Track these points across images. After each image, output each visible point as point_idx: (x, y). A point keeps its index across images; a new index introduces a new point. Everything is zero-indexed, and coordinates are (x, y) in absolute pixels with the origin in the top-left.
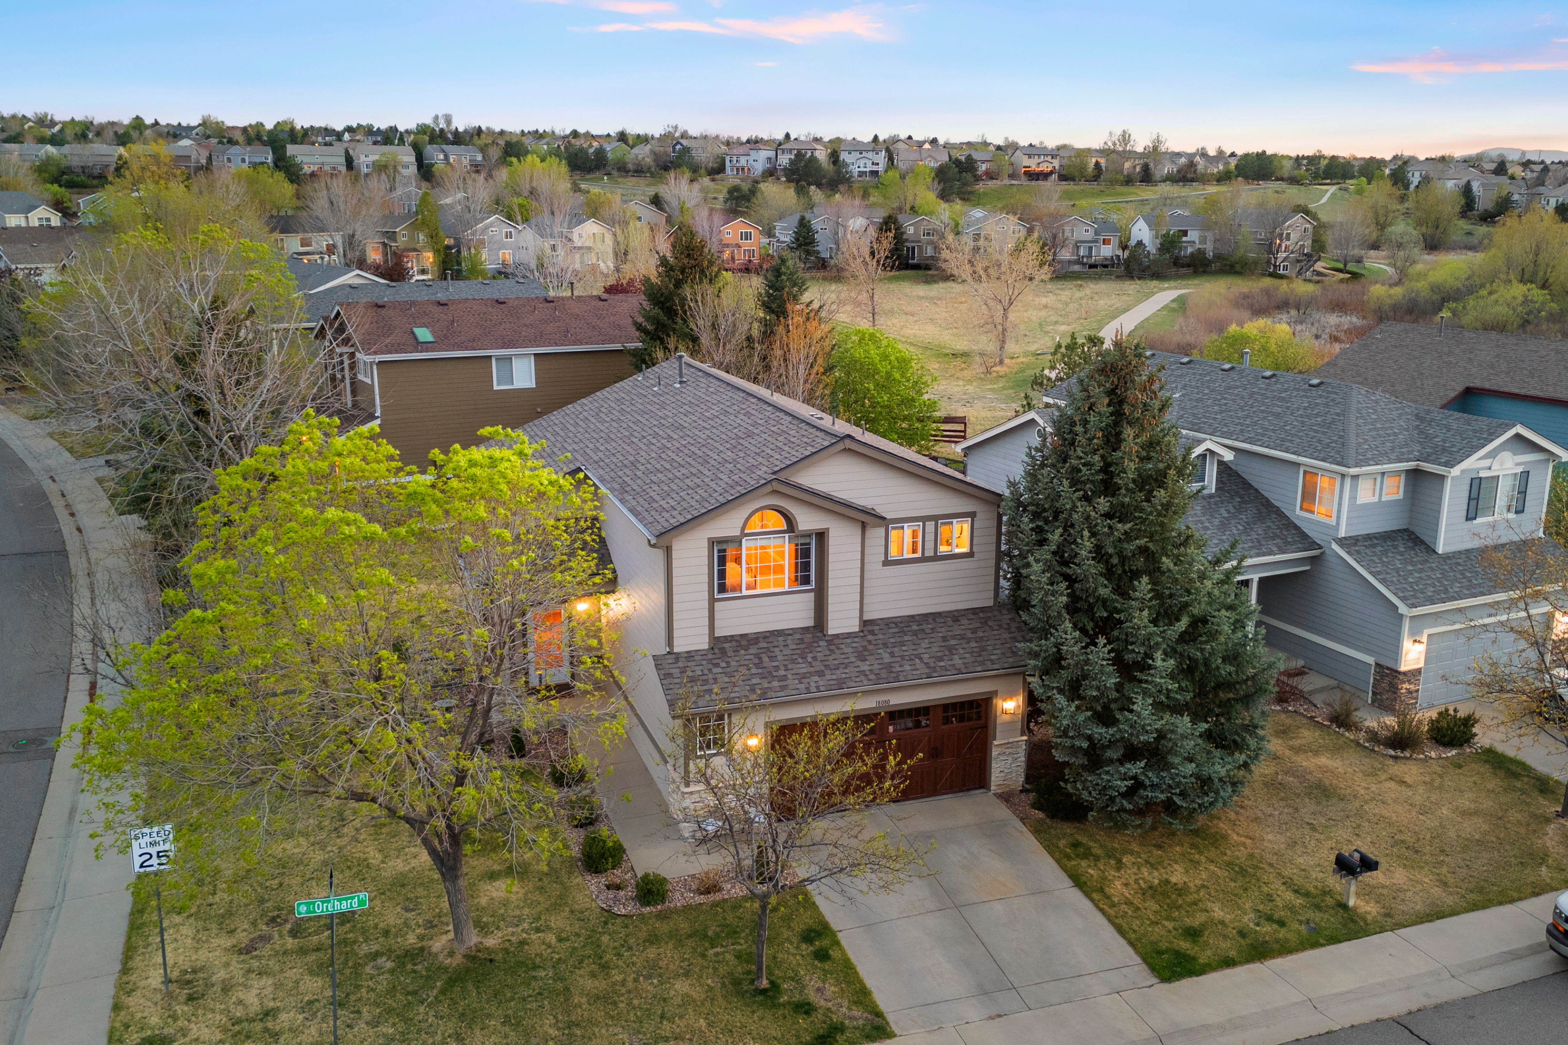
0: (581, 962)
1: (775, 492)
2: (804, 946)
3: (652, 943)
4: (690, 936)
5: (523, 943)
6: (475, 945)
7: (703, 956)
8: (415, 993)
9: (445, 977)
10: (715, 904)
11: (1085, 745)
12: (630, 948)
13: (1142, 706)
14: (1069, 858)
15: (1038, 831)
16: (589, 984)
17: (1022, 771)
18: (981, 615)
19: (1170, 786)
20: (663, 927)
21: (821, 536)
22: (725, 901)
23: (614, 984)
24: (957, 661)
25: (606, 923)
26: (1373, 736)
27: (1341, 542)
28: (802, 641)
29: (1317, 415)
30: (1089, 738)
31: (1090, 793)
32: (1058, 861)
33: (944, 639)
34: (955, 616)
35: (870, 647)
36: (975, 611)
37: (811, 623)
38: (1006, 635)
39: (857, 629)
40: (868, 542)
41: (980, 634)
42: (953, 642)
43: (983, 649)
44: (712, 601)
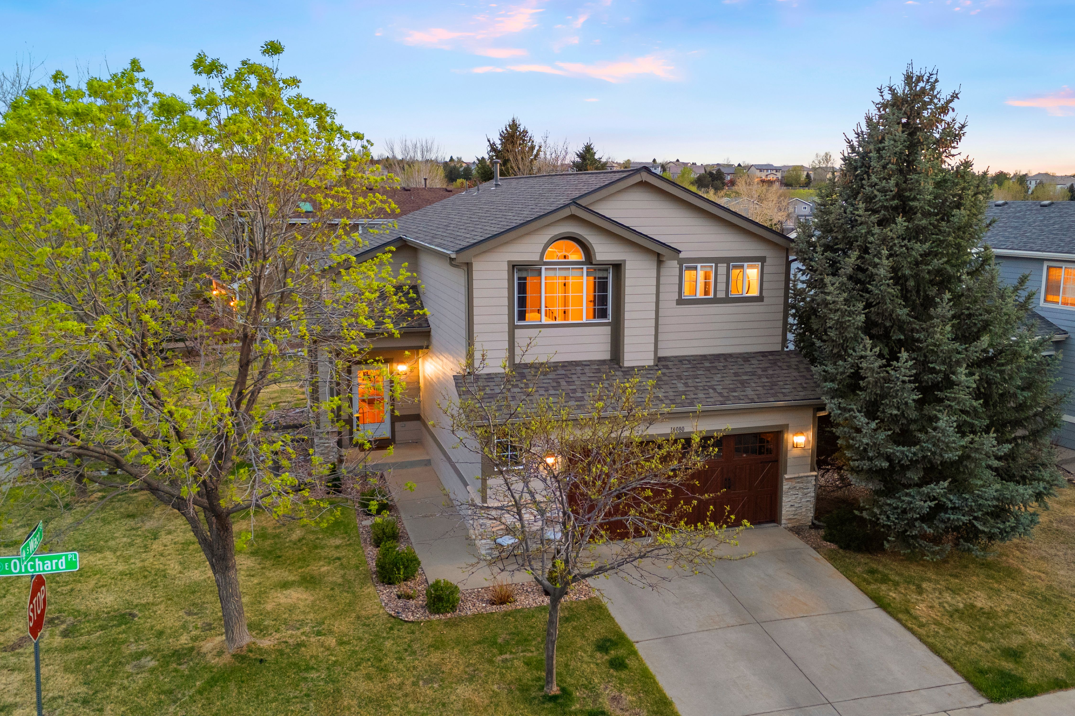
0: (358, 664)
1: (573, 218)
2: (598, 655)
3: (437, 648)
4: (479, 643)
5: (300, 645)
6: (248, 645)
7: (490, 662)
8: (171, 692)
9: (207, 676)
10: (506, 614)
11: (885, 464)
12: (414, 653)
14: (869, 583)
15: (832, 558)
16: (363, 686)
17: (811, 506)
18: (770, 357)
20: (451, 634)
21: (618, 267)
22: (519, 611)
23: (390, 687)
24: (749, 392)
25: (391, 629)
28: (598, 371)
30: (888, 458)
31: (888, 517)
32: (858, 585)
33: (736, 374)
34: (746, 358)
35: (665, 378)
36: (764, 354)
37: (606, 356)
38: (796, 374)
39: (652, 363)
40: (662, 280)
41: (770, 372)
42: (745, 377)
43: (774, 384)
44: (512, 328)
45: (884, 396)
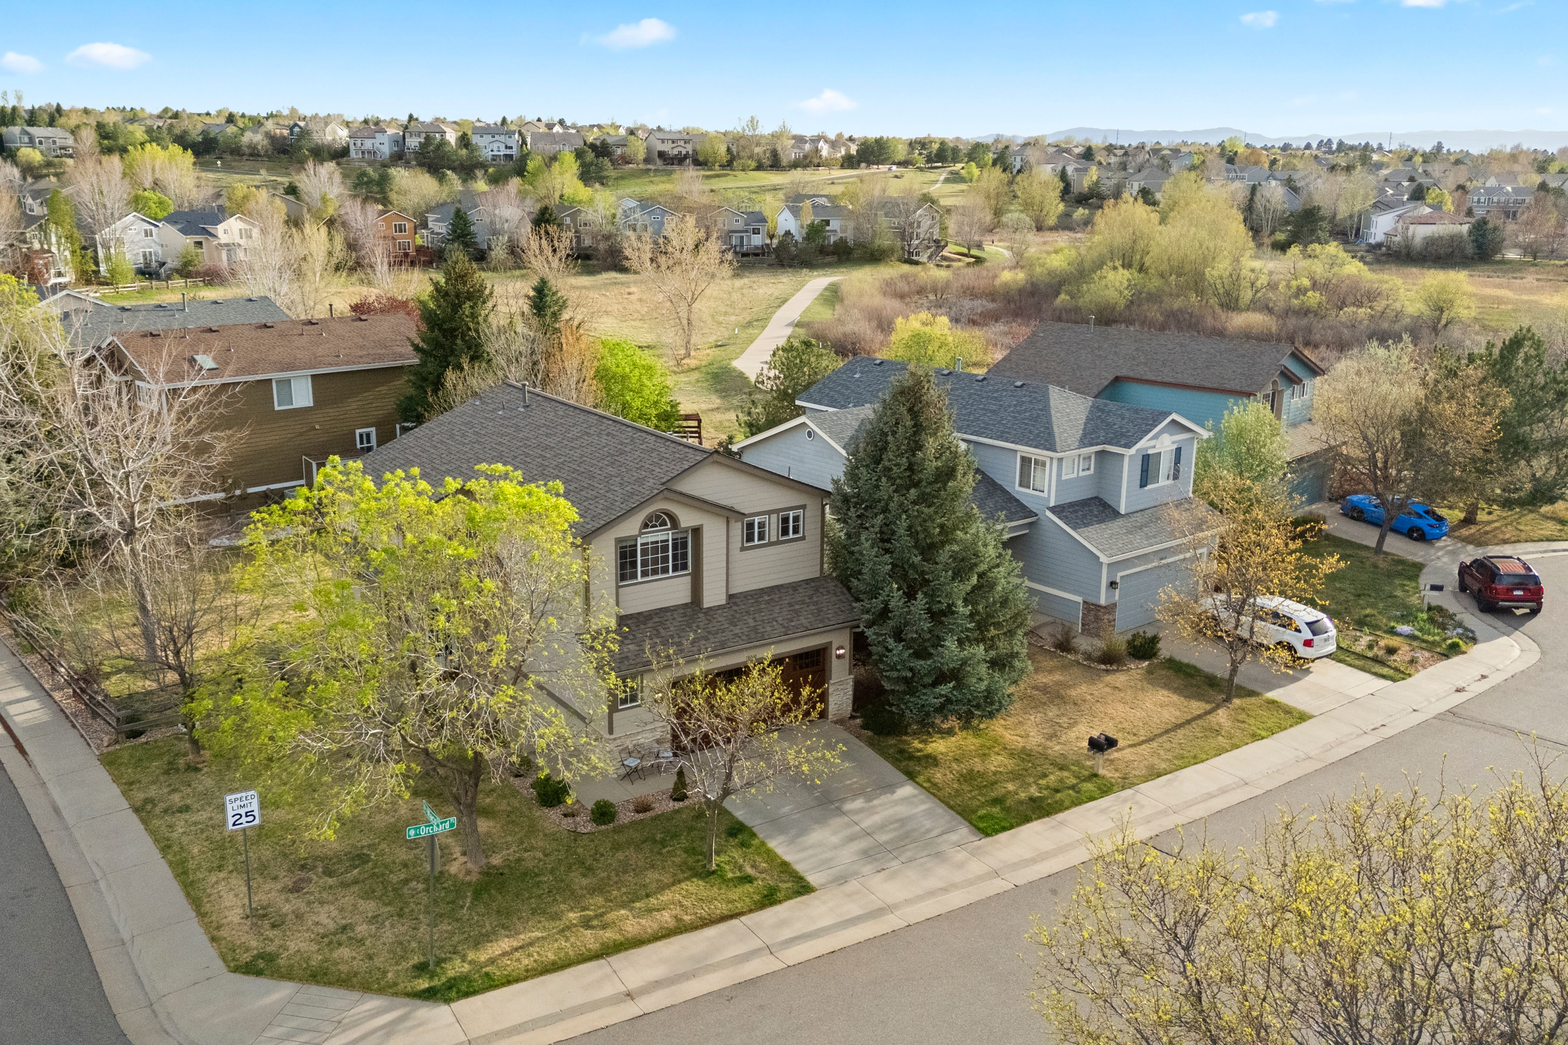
0: (570, 868)
1: (666, 499)
2: (731, 839)
3: (617, 850)
4: (644, 842)
5: (519, 860)
6: (485, 865)
7: (660, 854)
8: (453, 902)
9: (470, 889)
10: (653, 819)
11: (909, 675)
12: (602, 855)
13: (951, 643)
14: (900, 761)
15: (871, 744)
16: (585, 882)
17: (850, 702)
18: (813, 584)
19: (969, 701)
20: (622, 838)
21: (697, 531)
22: (659, 816)
23: (602, 879)
24: (803, 621)
25: (575, 840)
26: (1088, 657)
27: (1053, 510)
28: (684, 615)
29: (1025, 411)
30: (911, 669)
31: (911, 711)
32: (893, 764)
33: (790, 605)
34: (794, 587)
35: (738, 616)
36: (807, 582)
37: (688, 600)
38: (834, 599)
39: (724, 602)
40: (730, 533)
41: (815, 599)
42: (797, 607)
43: (820, 610)
44: (618, 587)
45: (906, 624)
